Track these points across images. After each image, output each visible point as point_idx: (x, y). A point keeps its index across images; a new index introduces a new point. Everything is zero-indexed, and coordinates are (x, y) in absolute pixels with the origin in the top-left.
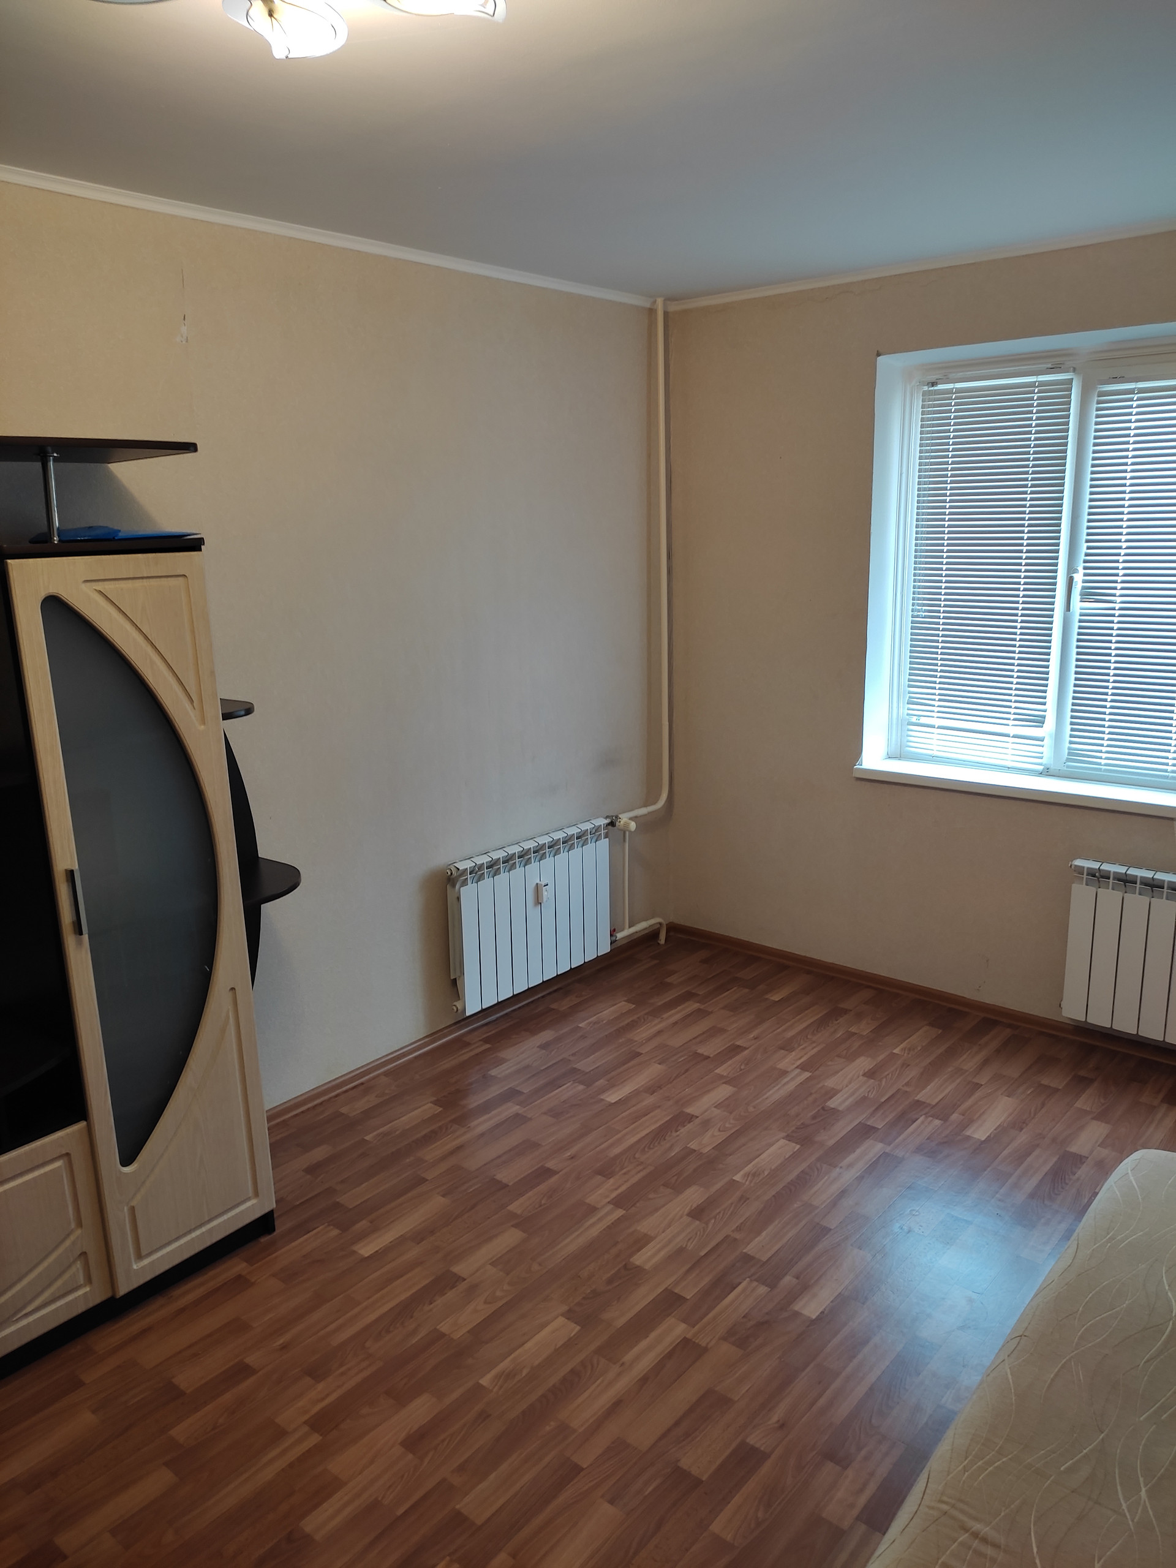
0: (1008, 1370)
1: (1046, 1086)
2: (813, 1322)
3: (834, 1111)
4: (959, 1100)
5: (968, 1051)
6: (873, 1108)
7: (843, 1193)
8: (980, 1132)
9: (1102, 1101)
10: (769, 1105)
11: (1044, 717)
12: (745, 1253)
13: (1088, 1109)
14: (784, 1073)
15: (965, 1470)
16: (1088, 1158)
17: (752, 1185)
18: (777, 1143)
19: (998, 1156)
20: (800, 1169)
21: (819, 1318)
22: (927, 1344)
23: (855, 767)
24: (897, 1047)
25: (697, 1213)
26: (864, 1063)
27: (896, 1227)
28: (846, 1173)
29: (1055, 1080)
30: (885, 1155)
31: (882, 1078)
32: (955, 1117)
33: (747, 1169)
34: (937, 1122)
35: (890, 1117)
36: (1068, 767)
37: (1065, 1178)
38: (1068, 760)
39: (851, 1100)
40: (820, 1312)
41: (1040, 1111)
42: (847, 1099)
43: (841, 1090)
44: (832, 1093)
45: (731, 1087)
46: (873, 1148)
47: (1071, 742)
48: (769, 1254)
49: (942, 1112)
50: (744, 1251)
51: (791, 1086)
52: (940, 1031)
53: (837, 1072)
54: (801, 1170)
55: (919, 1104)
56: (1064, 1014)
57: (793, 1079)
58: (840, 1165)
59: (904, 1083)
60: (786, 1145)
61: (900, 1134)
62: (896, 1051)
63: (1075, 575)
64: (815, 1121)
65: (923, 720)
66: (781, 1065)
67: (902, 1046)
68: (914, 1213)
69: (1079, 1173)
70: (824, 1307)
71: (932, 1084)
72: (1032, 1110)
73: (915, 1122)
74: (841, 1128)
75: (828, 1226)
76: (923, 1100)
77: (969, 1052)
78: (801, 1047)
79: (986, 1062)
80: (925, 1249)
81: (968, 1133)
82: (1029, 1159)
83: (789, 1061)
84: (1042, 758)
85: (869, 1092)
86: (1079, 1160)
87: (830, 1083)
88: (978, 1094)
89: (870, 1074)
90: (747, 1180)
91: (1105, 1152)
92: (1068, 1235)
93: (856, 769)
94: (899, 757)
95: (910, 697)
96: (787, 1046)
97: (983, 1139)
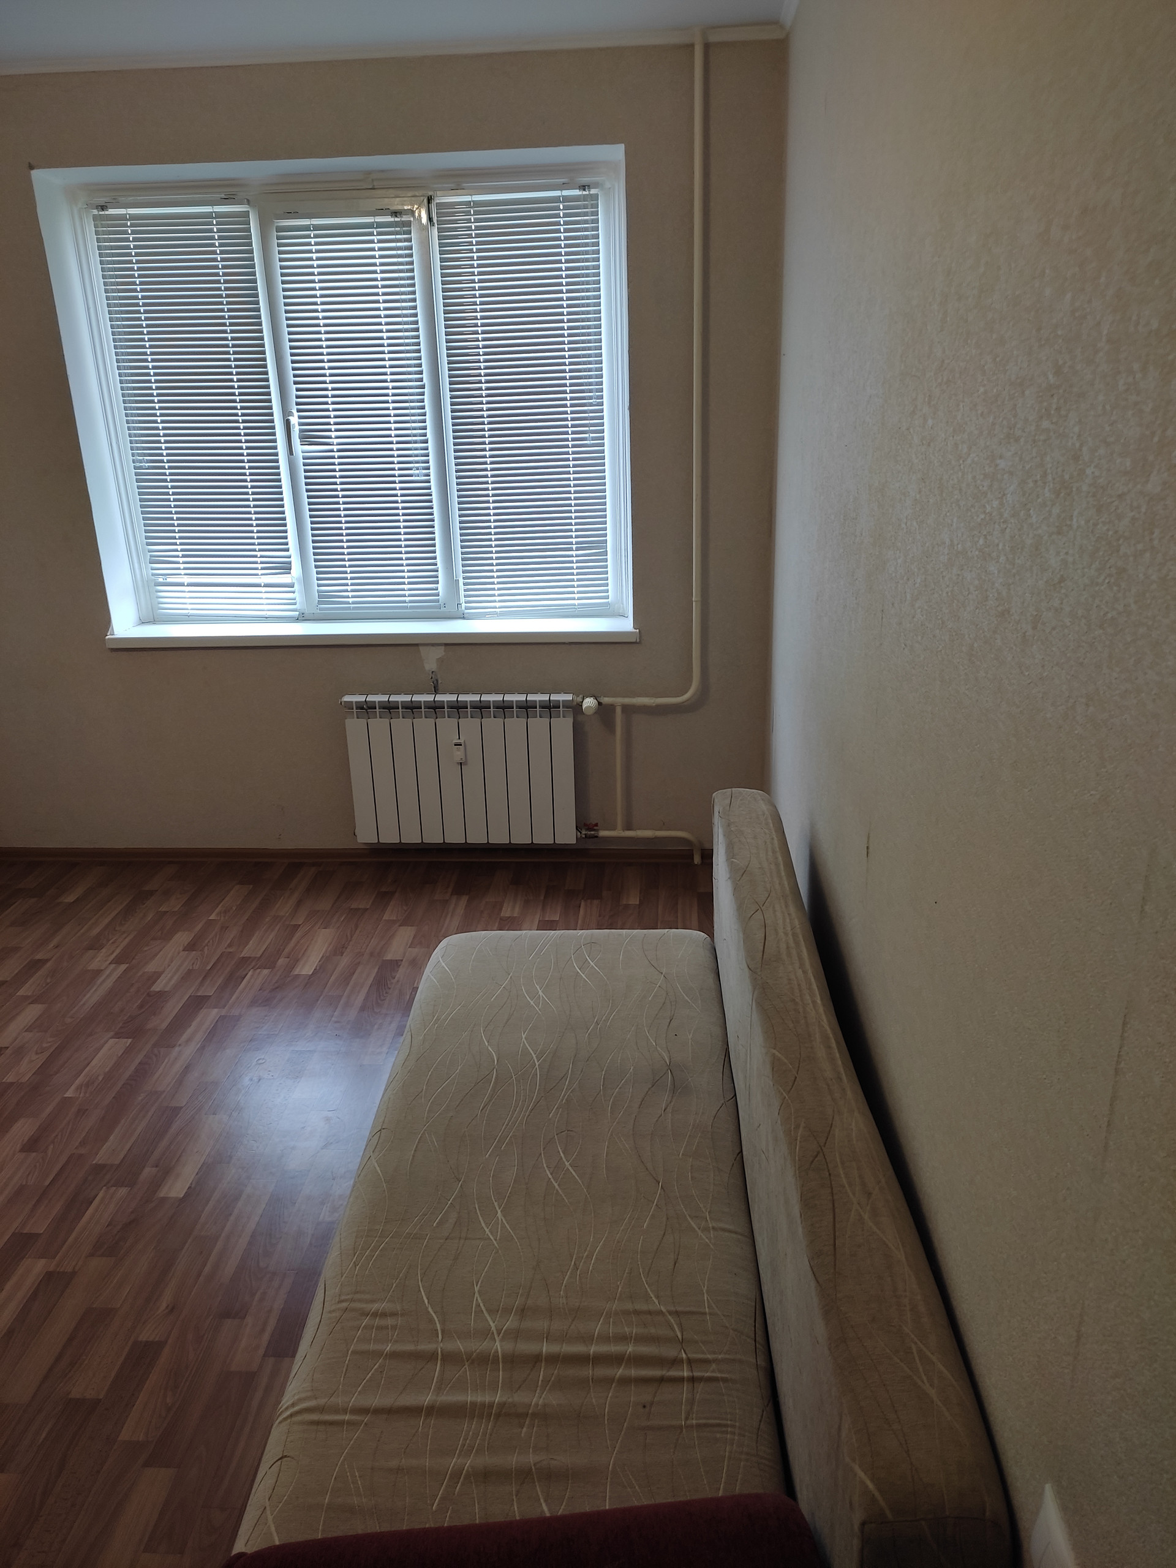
0: (376, 1165)
1: (356, 909)
2: (182, 1200)
3: (161, 994)
4: (281, 946)
5: (280, 898)
6: (201, 979)
7: (187, 1069)
8: (306, 968)
9: (405, 908)
10: (88, 1009)
11: (290, 563)
12: (96, 1164)
13: (395, 918)
14: (98, 972)
15: (355, 1265)
16: (402, 960)
17: (87, 1095)
18: (106, 1045)
19: (327, 984)
20: (137, 1061)
21: (187, 1195)
22: (297, 1173)
23: (107, 637)
24: (211, 914)
25: (31, 1145)
26: (182, 938)
27: (246, 1081)
28: (185, 1050)
29: (362, 902)
30: (222, 1018)
31: (204, 947)
32: (281, 961)
33: (78, 1082)
34: (266, 972)
35: (220, 981)
36: (321, 609)
37: (387, 984)
38: (319, 603)
39: (176, 978)
40: (187, 1188)
41: (354, 933)
42: (172, 977)
43: (164, 972)
44: (156, 976)
45: (40, 1005)
46: (209, 1016)
47: (319, 585)
48: (122, 1156)
49: (268, 961)
50: (94, 1162)
51: (109, 983)
52: (251, 886)
53: (156, 955)
54: (138, 1063)
55: (245, 960)
56: (359, 841)
57: (108, 976)
58: (179, 1043)
59: (226, 946)
60: (116, 1043)
61: (231, 995)
62: (212, 917)
63: (290, 418)
64: (143, 1010)
65: (170, 580)
66: (94, 966)
67: (217, 910)
68: (261, 1061)
69: (398, 976)
70: (190, 1182)
71: (253, 939)
72: (349, 934)
73: (244, 978)
74: (172, 1008)
75: (178, 1105)
76: (248, 956)
77: (282, 898)
78: (111, 942)
79: (299, 903)
80: (277, 1090)
81: (296, 972)
82: (355, 976)
83: (100, 960)
84: (295, 604)
85: (193, 964)
86: (396, 964)
87: (151, 967)
88: (298, 935)
89: (191, 947)
90: (80, 1093)
91: (415, 951)
92: (400, 1032)
93: (108, 639)
94: (154, 621)
95: (151, 556)
96: (95, 945)
97: (311, 973)
